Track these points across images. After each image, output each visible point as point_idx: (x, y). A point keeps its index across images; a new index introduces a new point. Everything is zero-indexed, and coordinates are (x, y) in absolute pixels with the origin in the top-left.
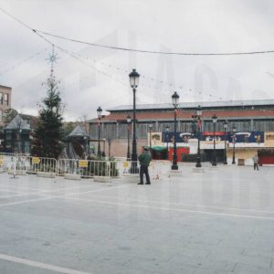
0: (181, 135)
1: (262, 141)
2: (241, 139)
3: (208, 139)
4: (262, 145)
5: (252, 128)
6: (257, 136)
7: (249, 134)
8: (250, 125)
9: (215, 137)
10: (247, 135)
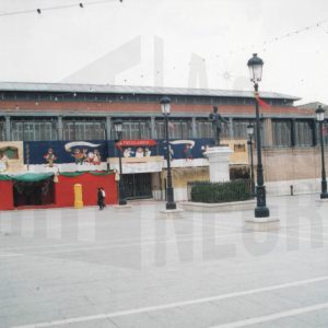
0: (68, 146)
5: (194, 134)
7: (193, 143)
9: (140, 150)
10: (190, 145)
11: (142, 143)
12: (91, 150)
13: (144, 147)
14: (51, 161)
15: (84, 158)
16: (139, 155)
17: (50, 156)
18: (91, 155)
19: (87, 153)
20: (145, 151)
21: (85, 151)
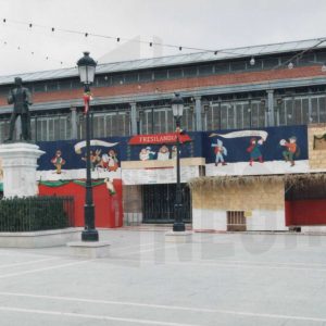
0: (79, 147)
1: (302, 154)
2: (239, 151)
3: (145, 154)
4: (301, 167)
5: (271, 118)
6: (286, 140)
7: (264, 135)
8: (264, 108)
9: (164, 149)
10: (259, 138)
11: (166, 139)
12: (105, 150)
13: (169, 145)
14: (59, 166)
15: (97, 162)
16: (163, 156)
17: (58, 160)
18: (105, 158)
19: (101, 156)
20: (171, 151)
21: (98, 152)
